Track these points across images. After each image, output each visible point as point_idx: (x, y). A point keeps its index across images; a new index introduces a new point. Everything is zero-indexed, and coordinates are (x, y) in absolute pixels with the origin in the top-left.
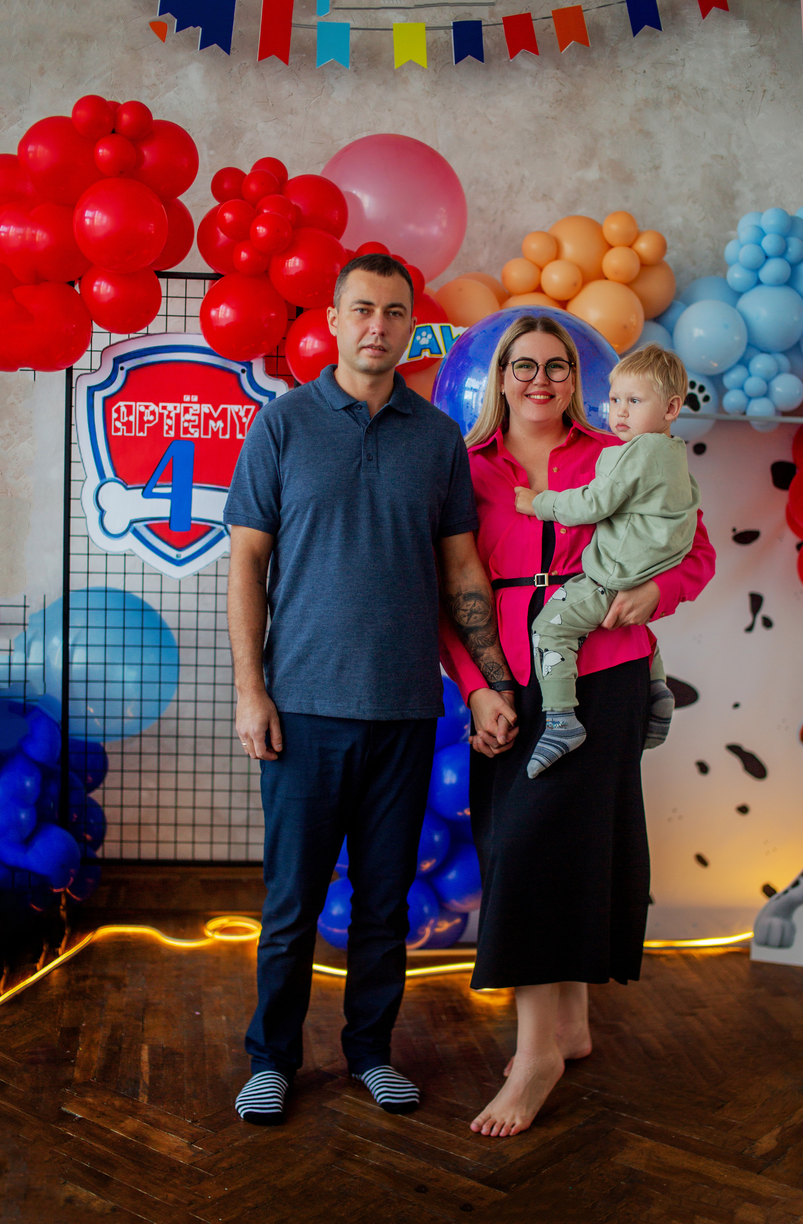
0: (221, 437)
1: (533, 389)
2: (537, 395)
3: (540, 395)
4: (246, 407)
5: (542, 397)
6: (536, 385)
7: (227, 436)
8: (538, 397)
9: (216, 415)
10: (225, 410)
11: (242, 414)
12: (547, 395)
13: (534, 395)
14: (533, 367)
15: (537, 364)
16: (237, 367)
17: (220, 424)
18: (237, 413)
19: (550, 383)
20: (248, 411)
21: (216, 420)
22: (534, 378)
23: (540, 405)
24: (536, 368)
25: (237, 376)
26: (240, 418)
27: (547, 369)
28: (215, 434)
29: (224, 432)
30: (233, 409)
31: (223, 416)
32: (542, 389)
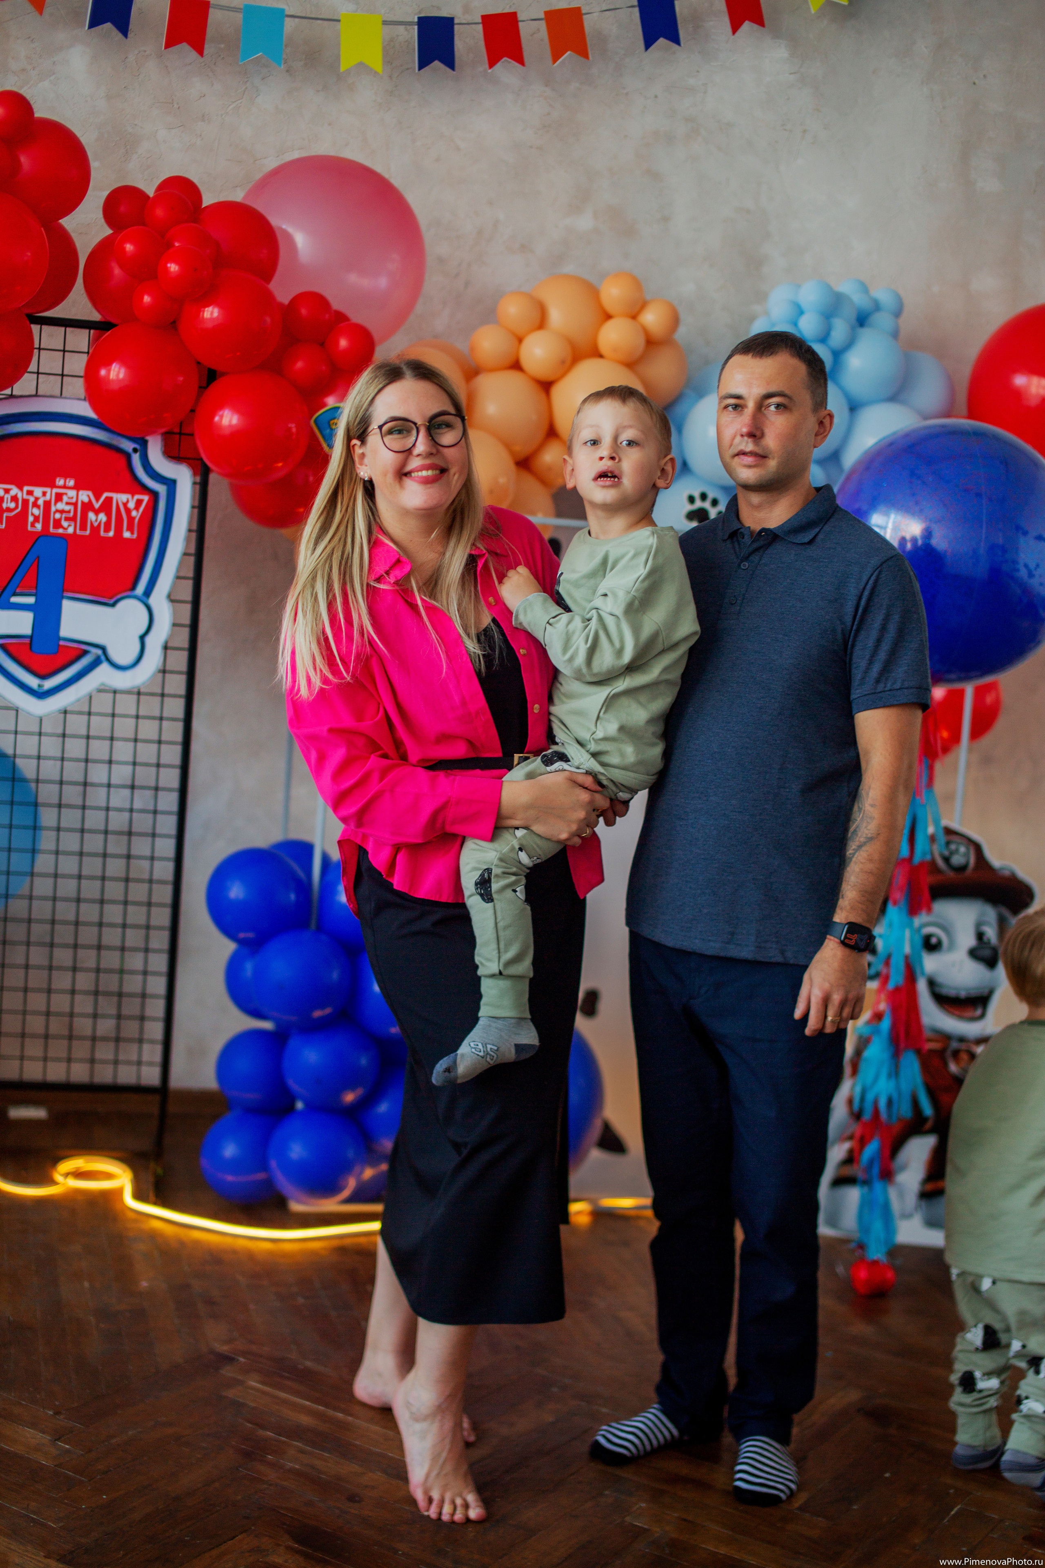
0: (102, 533)
1: (414, 463)
2: (421, 470)
3: (427, 470)
4: (137, 497)
5: (430, 473)
6: (418, 455)
7: (111, 534)
8: (424, 473)
9: (97, 506)
10: (109, 500)
11: (131, 505)
12: (436, 469)
13: (418, 471)
14: (409, 431)
15: (415, 424)
16: (127, 445)
17: (102, 517)
18: (125, 505)
19: (438, 451)
20: (139, 503)
21: (97, 512)
22: (414, 445)
23: (429, 486)
24: (414, 432)
25: (128, 457)
26: (128, 511)
27: (432, 432)
28: (95, 530)
29: (107, 529)
30: (120, 498)
31: (106, 507)
32: (428, 462)
